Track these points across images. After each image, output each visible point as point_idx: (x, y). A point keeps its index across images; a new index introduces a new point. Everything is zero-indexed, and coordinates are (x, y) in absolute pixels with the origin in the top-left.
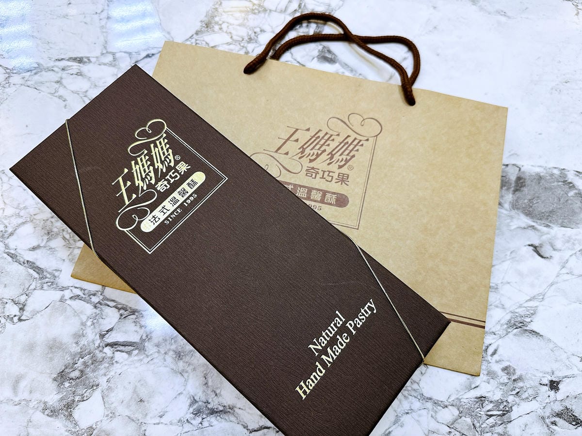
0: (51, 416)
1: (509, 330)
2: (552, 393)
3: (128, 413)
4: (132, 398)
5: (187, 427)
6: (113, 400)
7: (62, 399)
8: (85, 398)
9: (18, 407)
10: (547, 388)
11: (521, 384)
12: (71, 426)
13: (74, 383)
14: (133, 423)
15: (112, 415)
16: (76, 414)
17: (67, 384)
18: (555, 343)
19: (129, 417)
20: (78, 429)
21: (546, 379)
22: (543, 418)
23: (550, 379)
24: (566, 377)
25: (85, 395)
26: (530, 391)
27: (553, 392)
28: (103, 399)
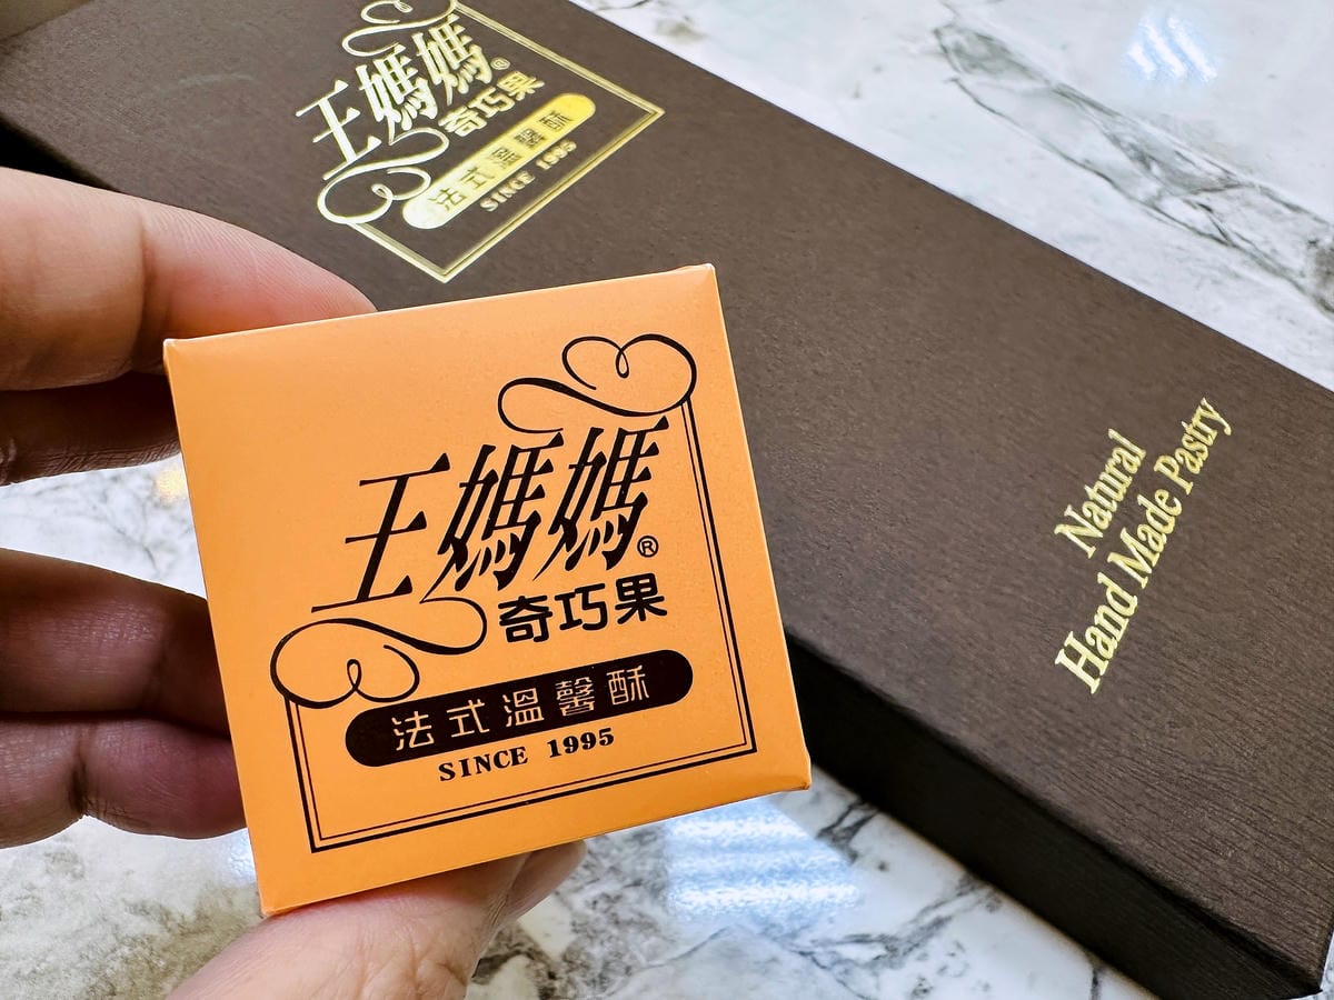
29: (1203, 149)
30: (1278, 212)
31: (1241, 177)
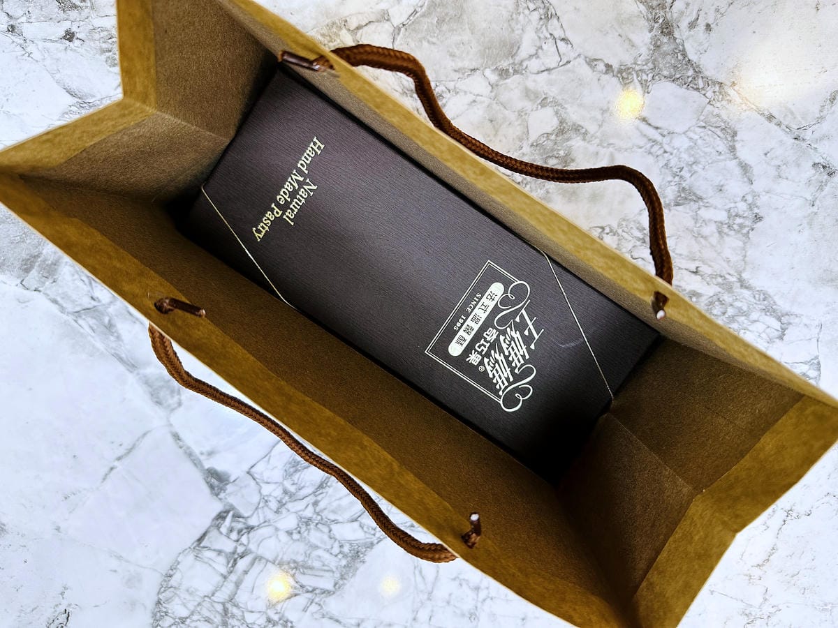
0: (579, 126)
1: (98, 103)
2: (74, 29)
3: (506, 112)
4: (500, 126)
5: (451, 85)
6: (518, 128)
7: (568, 140)
8: (545, 135)
9: (611, 141)
10: (78, 35)
11: (104, 46)
12: (562, 112)
13: (555, 153)
14: (501, 100)
15: (521, 113)
16: (555, 122)
17: (562, 153)
18: (53, 77)
19: (505, 107)
20: (555, 108)
21: (76, 44)
22: (92, 8)
23: (71, 44)
24: (54, 41)
25: (545, 139)
26: (97, 36)
27: (72, 31)
28: (528, 131)
29: (82, 334)
30: (63, 298)
31: (70, 318)
